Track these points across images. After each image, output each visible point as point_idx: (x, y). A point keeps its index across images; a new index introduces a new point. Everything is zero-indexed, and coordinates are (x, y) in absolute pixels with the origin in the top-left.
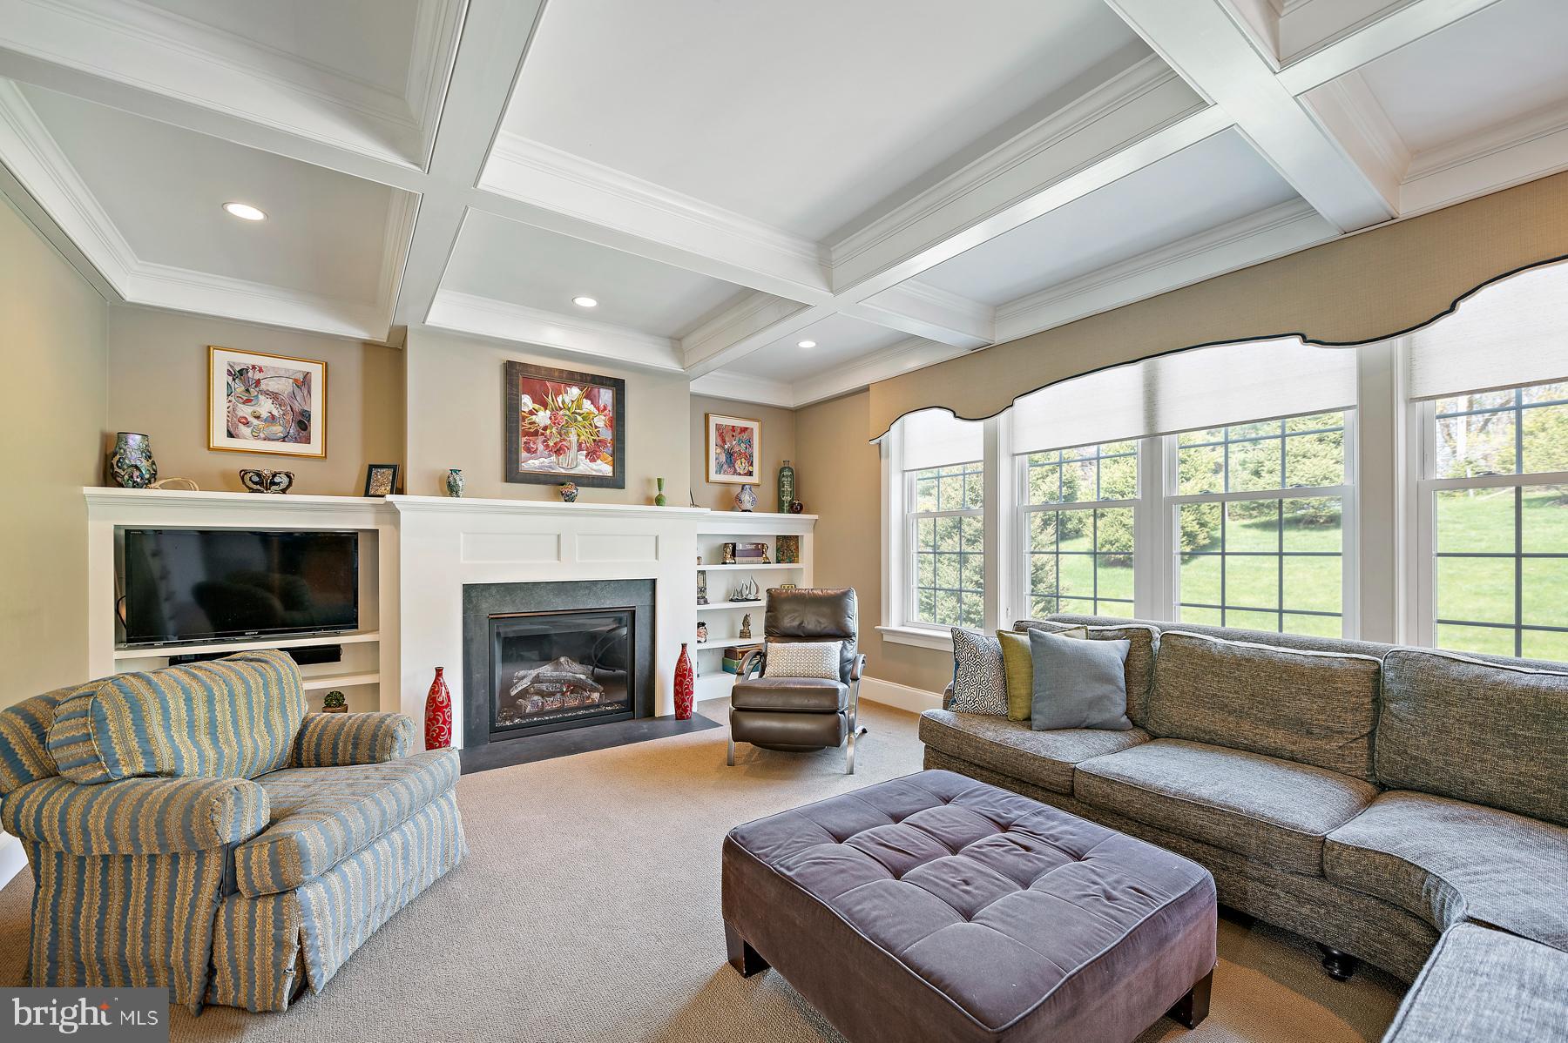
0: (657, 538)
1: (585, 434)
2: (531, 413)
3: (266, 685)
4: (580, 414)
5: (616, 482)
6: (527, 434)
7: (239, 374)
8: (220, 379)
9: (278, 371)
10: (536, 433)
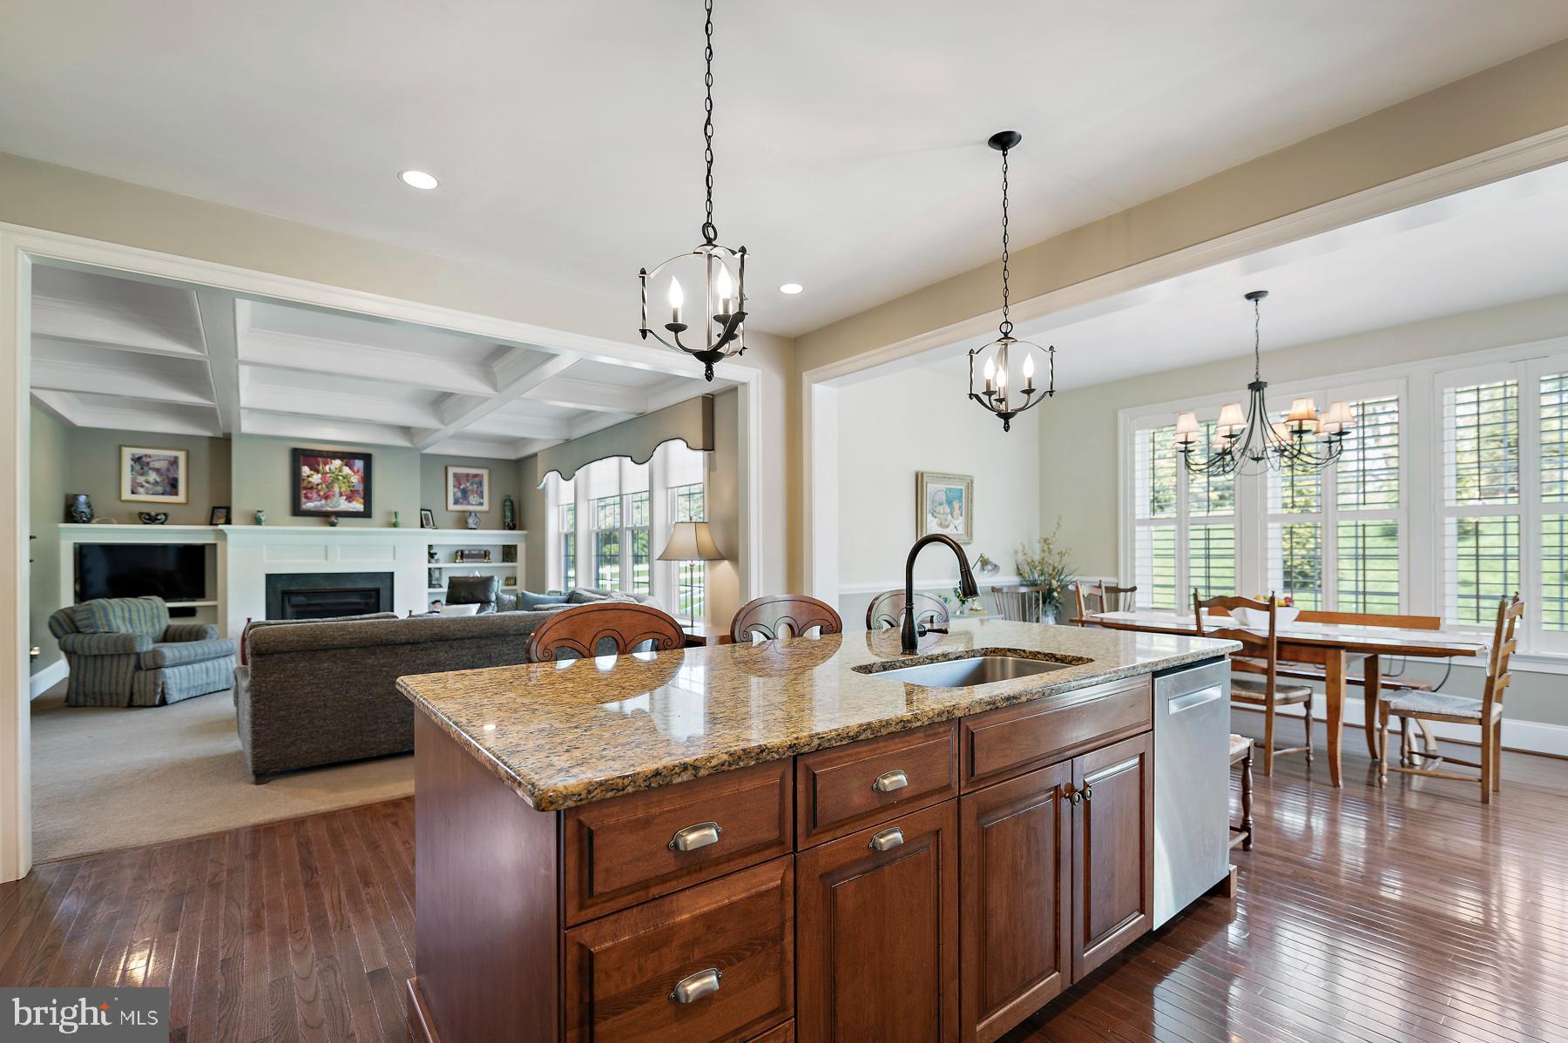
0: (395, 547)
1: (344, 487)
2: (308, 476)
3: (152, 609)
4: (341, 476)
5: (367, 514)
6: (305, 488)
7: (137, 460)
8: (127, 463)
9: (160, 456)
10: (312, 488)
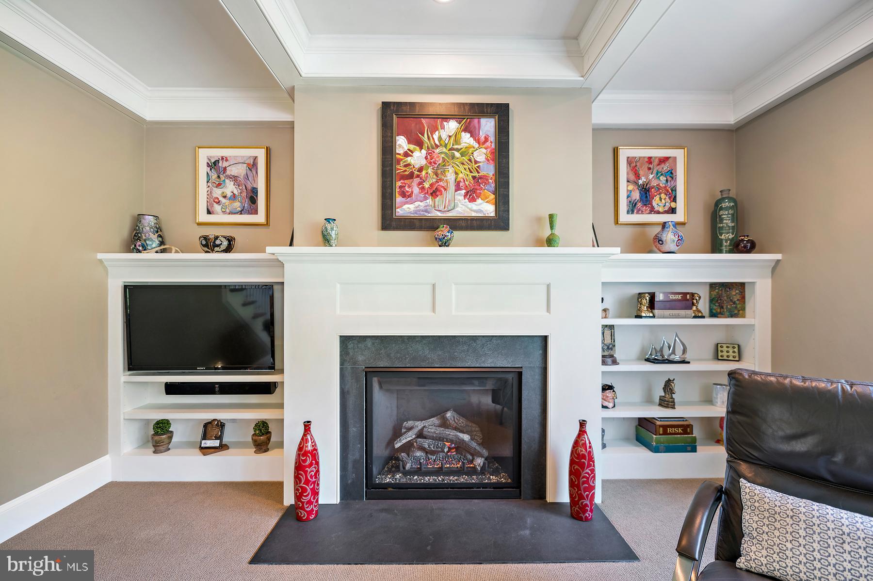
0: (548, 286)
1: (463, 171)
2: (406, 155)
4: (458, 150)
5: (499, 222)
6: (402, 177)
7: (214, 165)
8: (202, 171)
9: (238, 158)
10: (411, 176)
